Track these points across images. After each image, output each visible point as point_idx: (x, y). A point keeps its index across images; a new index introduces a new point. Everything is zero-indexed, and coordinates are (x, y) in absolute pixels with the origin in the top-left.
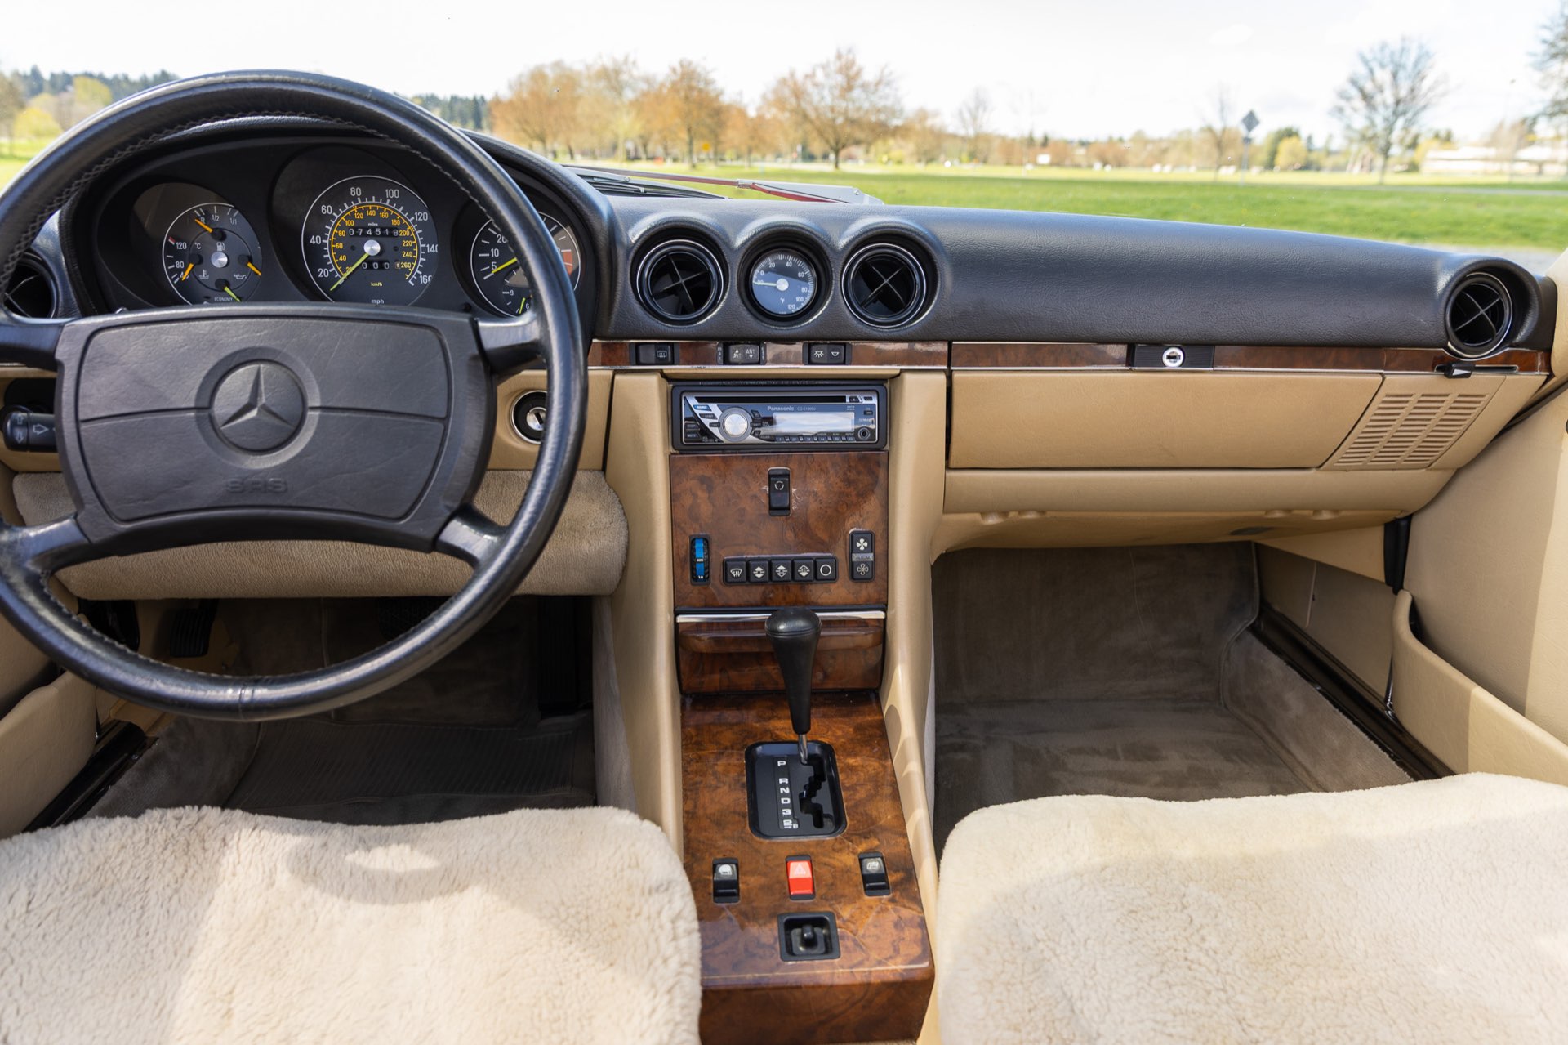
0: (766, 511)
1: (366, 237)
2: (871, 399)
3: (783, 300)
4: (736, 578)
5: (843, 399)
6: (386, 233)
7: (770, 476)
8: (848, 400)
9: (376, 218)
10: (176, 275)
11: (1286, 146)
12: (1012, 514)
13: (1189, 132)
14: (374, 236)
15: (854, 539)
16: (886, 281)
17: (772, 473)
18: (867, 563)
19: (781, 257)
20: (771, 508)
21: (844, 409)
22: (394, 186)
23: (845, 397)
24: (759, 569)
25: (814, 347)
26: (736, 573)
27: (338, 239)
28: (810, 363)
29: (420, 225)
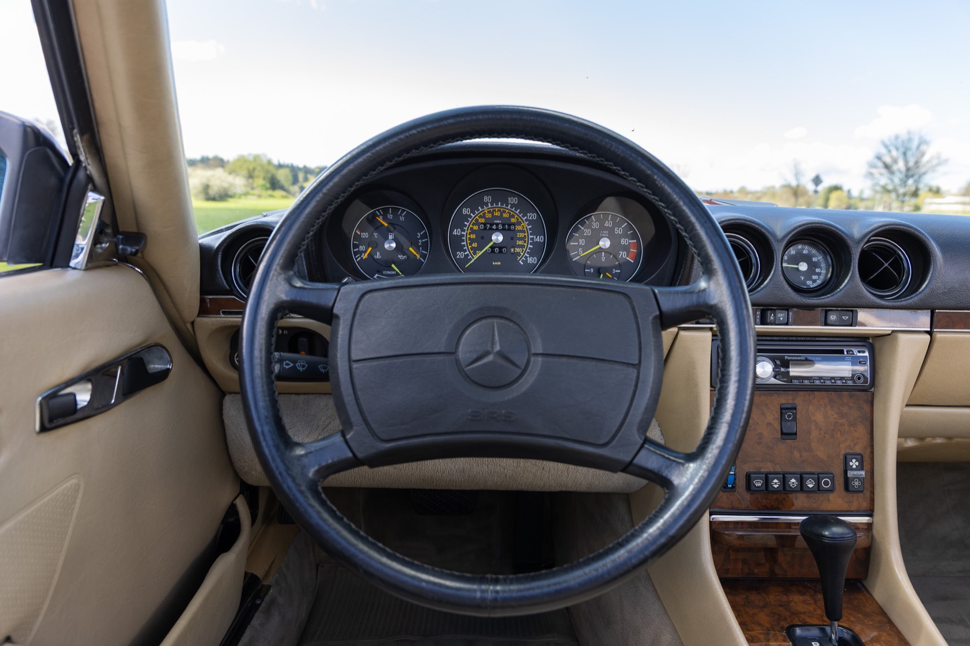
0: (779, 435)
1: (493, 231)
2: (864, 352)
3: (803, 278)
4: (758, 487)
5: (842, 352)
6: (507, 228)
7: (781, 409)
8: (845, 353)
9: (501, 217)
10: (359, 255)
11: (834, 195)
12: (928, 440)
13: (773, 187)
14: (497, 230)
15: (848, 459)
16: (886, 265)
17: (783, 407)
18: (859, 478)
19: (800, 247)
20: (782, 433)
21: (843, 359)
22: (514, 195)
23: (843, 350)
24: (776, 481)
25: (829, 313)
26: (758, 483)
27: (473, 231)
28: (826, 324)
29: (530, 222)
